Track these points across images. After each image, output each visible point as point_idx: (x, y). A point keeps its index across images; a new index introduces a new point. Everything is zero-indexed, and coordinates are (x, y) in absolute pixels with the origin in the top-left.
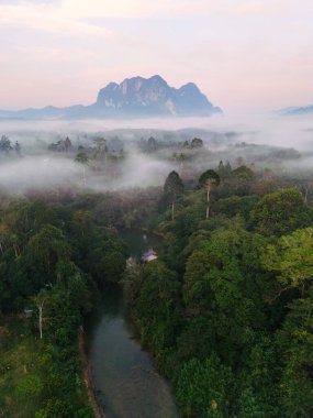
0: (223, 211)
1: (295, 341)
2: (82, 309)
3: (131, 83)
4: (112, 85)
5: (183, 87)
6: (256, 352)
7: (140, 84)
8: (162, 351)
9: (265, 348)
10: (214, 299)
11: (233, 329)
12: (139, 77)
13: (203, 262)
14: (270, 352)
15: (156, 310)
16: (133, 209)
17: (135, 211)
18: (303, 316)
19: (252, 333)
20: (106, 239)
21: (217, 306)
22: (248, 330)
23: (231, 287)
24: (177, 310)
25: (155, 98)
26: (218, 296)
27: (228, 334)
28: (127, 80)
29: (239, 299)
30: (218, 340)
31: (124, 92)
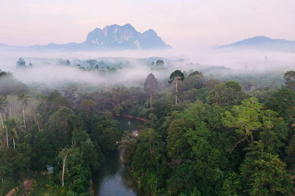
0: (187, 99)
1: (257, 169)
2: (91, 166)
3: (111, 28)
4: (97, 30)
5: (146, 32)
6: (227, 184)
7: (117, 30)
8: (156, 192)
9: (233, 180)
10: (191, 150)
11: (207, 170)
12: (116, 25)
13: (181, 126)
14: (237, 182)
15: (149, 163)
16: (121, 102)
17: (123, 103)
18: (258, 152)
19: (222, 173)
20: (104, 119)
21: (195, 155)
22: (218, 170)
23: (203, 141)
24: (164, 162)
25: (127, 39)
26: (194, 148)
27: (204, 174)
28: (107, 27)
29: (209, 150)
30: (197, 180)
31: (106, 34)
